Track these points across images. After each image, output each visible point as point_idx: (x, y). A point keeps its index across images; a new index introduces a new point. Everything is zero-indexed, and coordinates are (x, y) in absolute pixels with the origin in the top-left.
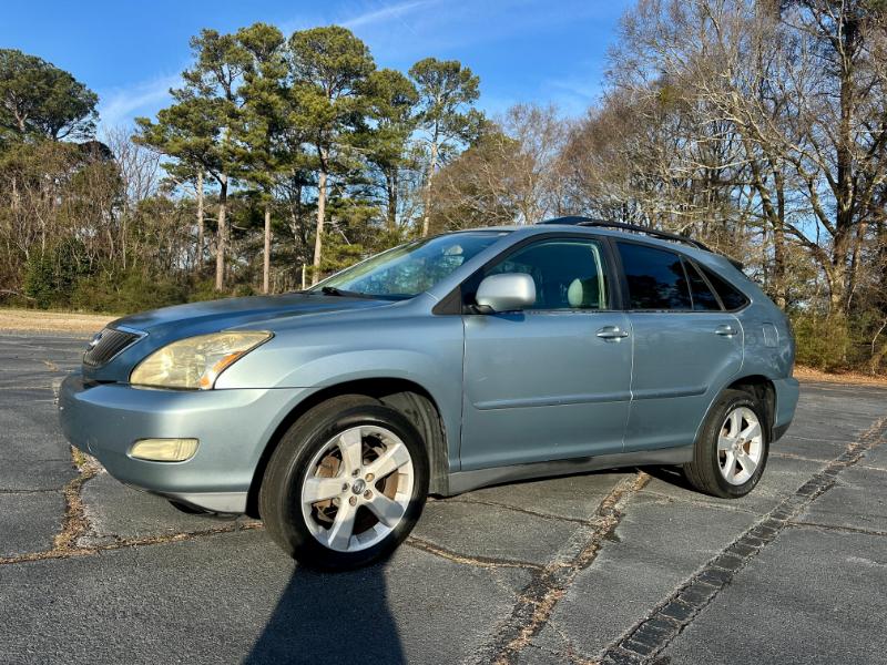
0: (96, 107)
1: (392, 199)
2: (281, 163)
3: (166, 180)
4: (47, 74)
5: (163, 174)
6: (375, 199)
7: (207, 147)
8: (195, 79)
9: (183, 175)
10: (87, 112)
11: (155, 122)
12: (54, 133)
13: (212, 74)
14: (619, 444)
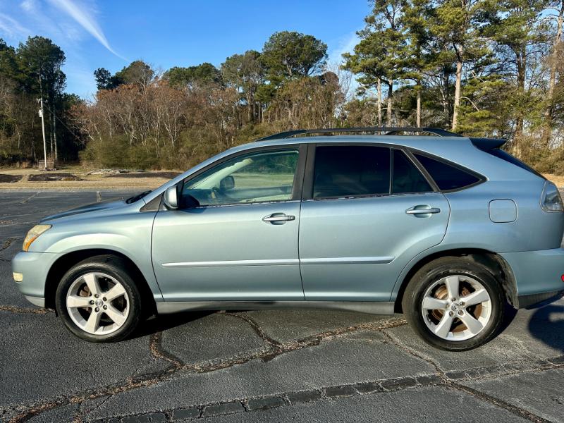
0: (327, 52)
1: (521, 69)
2: (427, 62)
3: (359, 88)
4: (300, 41)
5: (357, 85)
6: (506, 72)
7: (376, 64)
8: (371, 21)
9: (369, 83)
10: (323, 56)
11: (353, 54)
12: (307, 72)
13: (382, 14)
14: (300, 294)
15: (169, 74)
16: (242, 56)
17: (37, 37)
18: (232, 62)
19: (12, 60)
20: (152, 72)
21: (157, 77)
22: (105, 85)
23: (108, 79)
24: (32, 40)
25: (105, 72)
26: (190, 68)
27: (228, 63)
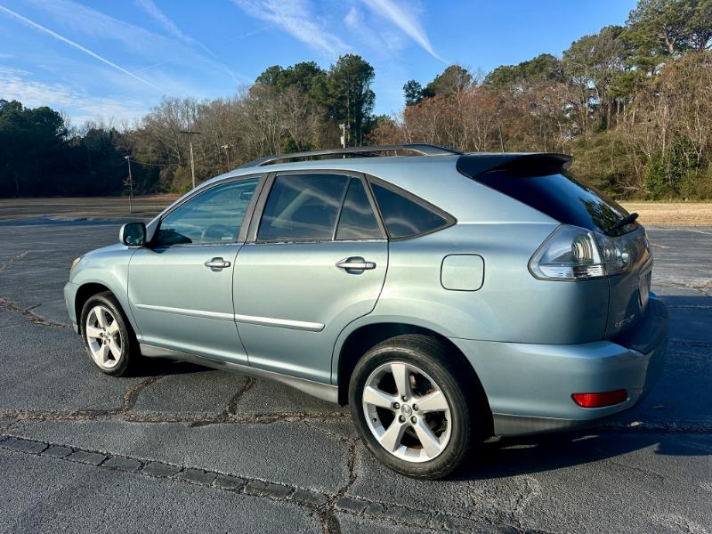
14: (243, 358)
15: (492, 77)
16: (595, 36)
17: (347, 55)
18: (579, 47)
19: (324, 85)
20: (469, 77)
21: (475, 83)
22: (415, 100)
23: (419, 92)
24: (342, 59)
25: (415, 84)
26: (521, 64)
27: (573, 50)
